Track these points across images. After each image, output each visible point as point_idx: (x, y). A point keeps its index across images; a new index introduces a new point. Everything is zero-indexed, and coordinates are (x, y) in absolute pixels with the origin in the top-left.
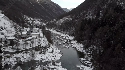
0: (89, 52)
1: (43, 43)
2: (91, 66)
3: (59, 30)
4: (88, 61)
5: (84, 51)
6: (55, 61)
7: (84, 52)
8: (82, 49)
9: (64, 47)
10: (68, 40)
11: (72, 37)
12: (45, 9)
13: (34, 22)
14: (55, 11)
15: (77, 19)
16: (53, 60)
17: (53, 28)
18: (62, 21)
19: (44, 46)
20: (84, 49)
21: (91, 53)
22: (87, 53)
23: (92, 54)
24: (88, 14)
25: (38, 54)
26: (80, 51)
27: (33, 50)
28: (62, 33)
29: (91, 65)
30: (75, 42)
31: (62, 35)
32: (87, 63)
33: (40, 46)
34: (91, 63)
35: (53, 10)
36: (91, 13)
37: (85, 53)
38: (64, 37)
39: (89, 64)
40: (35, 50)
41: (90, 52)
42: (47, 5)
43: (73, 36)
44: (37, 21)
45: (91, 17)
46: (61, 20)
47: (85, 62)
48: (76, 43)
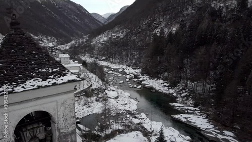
0: (183, 93)
1: (94, 83)
2: (198, 114)
3: (104, 58)
4: (189, 106)
5: (171, 91)
6: (132, 112)
7: (173, 93)
8: (166, 88)
9: (132, 87)
10: (131, 74)
11: (134, 69)
12: (55, 16)
13: (41, 43)
14: (77, 20)
15: (136, 34)
16: (128, 110)
17: (88, 55)
18: (103, 38)
19: (97, 87)
20: (170, 87)
21: (186, 93)
22: (177, 94)
23: (190, 95)
24: (157, 24)
25: (94, 102)
26: (164, 92)
27: (82, 95)
28: (111, 63)
29: (199, 112)
30: (146, 77)
31: (114, 66)
32: (188, 109)
33: (91, 88)
34: (197, 109)
35: (73, 16)
36: (164, 23)
37: (175, 94)
38: (120, 70)
39: (194, 111)
40: (85, 95)
41: (184, 91)
42: (59, 8)
43: (137, 66)
44: (44, 41)
45: (166, 30)
46: (99, 36)
47: (185, 109)
48: (149, 79)
